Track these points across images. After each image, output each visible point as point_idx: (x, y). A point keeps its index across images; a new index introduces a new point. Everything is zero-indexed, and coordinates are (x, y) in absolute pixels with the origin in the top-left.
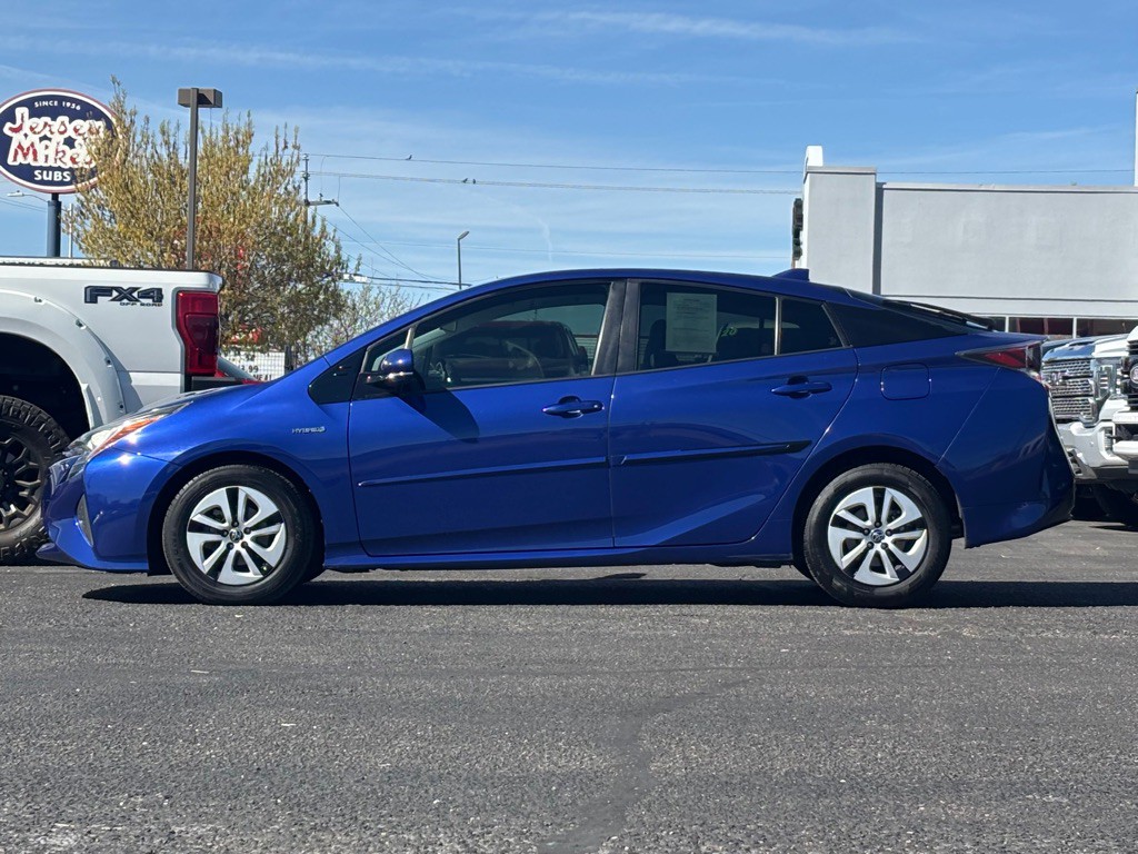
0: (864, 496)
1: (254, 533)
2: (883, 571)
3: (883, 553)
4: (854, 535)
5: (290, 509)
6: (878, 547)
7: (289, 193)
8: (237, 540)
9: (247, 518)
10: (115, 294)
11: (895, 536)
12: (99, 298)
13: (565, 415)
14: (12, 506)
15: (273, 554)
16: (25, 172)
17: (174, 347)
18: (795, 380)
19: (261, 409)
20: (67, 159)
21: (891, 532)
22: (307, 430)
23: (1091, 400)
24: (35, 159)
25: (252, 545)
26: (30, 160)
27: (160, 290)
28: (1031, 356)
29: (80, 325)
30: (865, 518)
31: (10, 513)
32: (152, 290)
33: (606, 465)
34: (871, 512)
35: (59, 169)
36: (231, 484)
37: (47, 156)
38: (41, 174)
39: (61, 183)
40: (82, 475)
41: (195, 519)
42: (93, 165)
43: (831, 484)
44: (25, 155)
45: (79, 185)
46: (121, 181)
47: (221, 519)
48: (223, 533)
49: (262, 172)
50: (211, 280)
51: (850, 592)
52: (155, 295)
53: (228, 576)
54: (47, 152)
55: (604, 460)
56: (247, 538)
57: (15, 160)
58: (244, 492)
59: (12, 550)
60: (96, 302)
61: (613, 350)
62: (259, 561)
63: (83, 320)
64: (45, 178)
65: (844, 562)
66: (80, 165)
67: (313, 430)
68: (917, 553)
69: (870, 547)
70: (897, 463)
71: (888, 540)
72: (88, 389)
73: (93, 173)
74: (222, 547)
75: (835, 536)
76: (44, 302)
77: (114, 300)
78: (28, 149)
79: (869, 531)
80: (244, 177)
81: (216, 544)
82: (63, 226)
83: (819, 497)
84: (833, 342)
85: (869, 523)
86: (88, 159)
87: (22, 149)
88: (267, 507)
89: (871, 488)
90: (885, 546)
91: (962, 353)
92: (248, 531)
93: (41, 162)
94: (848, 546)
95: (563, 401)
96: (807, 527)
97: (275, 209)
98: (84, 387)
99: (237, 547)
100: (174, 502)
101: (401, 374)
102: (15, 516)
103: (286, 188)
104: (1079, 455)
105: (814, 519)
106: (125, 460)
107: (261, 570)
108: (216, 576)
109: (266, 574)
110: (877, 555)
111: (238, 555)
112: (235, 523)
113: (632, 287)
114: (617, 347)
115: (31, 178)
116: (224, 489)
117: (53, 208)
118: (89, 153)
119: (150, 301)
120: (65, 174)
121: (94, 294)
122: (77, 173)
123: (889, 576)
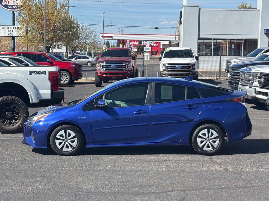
0: (205, 131)
1: (70, 140)
2: (209, 147)
3: (209, 144)
4: (203, 140)
5: (78, 135)
6: (208, 142)
7: (66, 11)
8: (67, 142)
9: (69, 136)
10: (35, 73)
11: (212, 140)
12: (32, 74)
13: (139, 114)
14: (14, 120)
15: (74, 144)
16: (6, 6)
17: (49, 84)
18: (190, 106)
19: (71, 113)
20: (16, 3)
21: (211, 139)
22: (82, 117)
23: (251, 82)
24: (9, 3)
25: (70, 143)
26: (7, 3)
27: (45, 72)
28: (242, 99)
29: (28, 80)
30: (205, 136)
31: (13, 122)
32: (44, 72)
33: (148, 125)
34: (207, 135)
35: (14, 6)
36: (65, 129)
37: (11, 3)
38: (10, 7)
39: (15, 9)
40: (32, 127)
41: (57, 137)
42: (22, 5)
43: (198, 128)
44: (6, 2)
45: (19, 9)
46: (28, 9)
47: (63, 137)
48: (63, 140)
49: (60, 6)
50: (56, 69)
51: (202, 152)
52: (44, 73)
53: (65, 149)
54: (11, 2)
55: (147, 124)
56: (69, 141)
57: (4, 4)
58: (68, 131)
59: (14, 130)
60: (31, 75)
61: (149, 99)
62: (71, 146)
63: (28, 79)
64: (11, 8)
65: (201, 145)
66: (19, 5)
67: (83, 117)
68: (217, 143)
69: (207, 142)
70: (213, 124)
71: (210, 141)
72: (30, 94)
73: (22, 6)
74: (63, 143)
75: (199, 140)
76: (20, 75)
77: (35, 74)
78: (7, 1)
79: (206, 139)
80: (56, 7)
81: (62, 142)
82: (15, 19)
83: (195, 131)
84: (198, 96)
85: (206, 137)
86: (20, 3)
87: (6, 1)
88: (73, 134)
89: (207, 129)
90: (210, 142)
91: (227, 99)
92: (69, 140)
93: (10, 4)
94: (202, 142)
95: (138, 111)
96: (193, 138)
97: (63, 15)
98: (29, 94)
99: (67, 143)
100: (52, 133)
101: (103, 106)
102: (14, 122)
103: (65, 10)
104: (248, 93)
105: (194, 136)
106: (41, 123)
107: (72, 148)
108: (62, 150)
109: (73, 149)
110: (208, 144)
111: (67, 145)
112: (66, 138)
113: (153, 84)
114: (150, 98)
115: (8, 8)
116: (64, 130)
117: (13, 14)
118: (21, 2)
119: (43, 74)
120: (15, 7)
121: (31, 73)
122: (18, 7)
123: (211, 149)
